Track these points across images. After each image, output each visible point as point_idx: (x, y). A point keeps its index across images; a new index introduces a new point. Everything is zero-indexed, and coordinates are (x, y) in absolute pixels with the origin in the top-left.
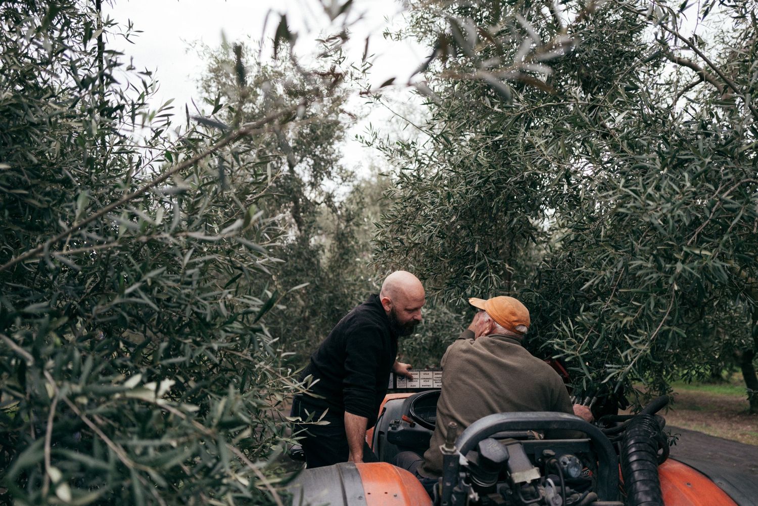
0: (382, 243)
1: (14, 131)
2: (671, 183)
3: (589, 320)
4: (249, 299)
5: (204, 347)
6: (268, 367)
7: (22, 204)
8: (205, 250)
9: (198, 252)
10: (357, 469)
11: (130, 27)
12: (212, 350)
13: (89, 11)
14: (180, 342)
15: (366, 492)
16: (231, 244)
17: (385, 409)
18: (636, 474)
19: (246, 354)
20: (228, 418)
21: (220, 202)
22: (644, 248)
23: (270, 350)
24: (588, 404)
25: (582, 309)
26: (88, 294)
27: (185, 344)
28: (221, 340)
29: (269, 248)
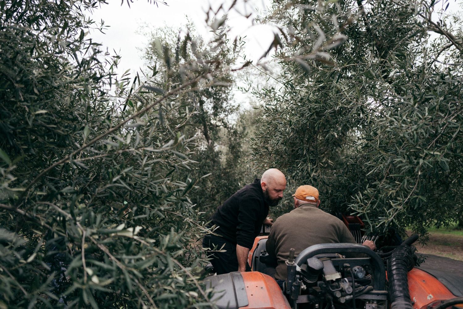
0: (255, 149)
1: (45, 92)
2: (418, 113)
3: (372, 193)
4: (179, 183)
5: (156, 209)
6: (191, 220)
7: (53, 133)
8: (153, 156)
9: (150, 158)
10: (241, 275)
11: (103, 24)
12: (160, 211)
13: (78, 15)
14: (143, 207)
15: (246, 286)
16: (168, 153)
17: (258, 244)
18: (395, 276)
19: (178, 213)
20: (171, 245)
21: (161, 128)
22: (403, 151)
23: (192, 210)
24: (373, 240)
25: (367, 186)
26: (91, 182)
27: (145, 208)
28: (165, 206)
29: (189, 154)
